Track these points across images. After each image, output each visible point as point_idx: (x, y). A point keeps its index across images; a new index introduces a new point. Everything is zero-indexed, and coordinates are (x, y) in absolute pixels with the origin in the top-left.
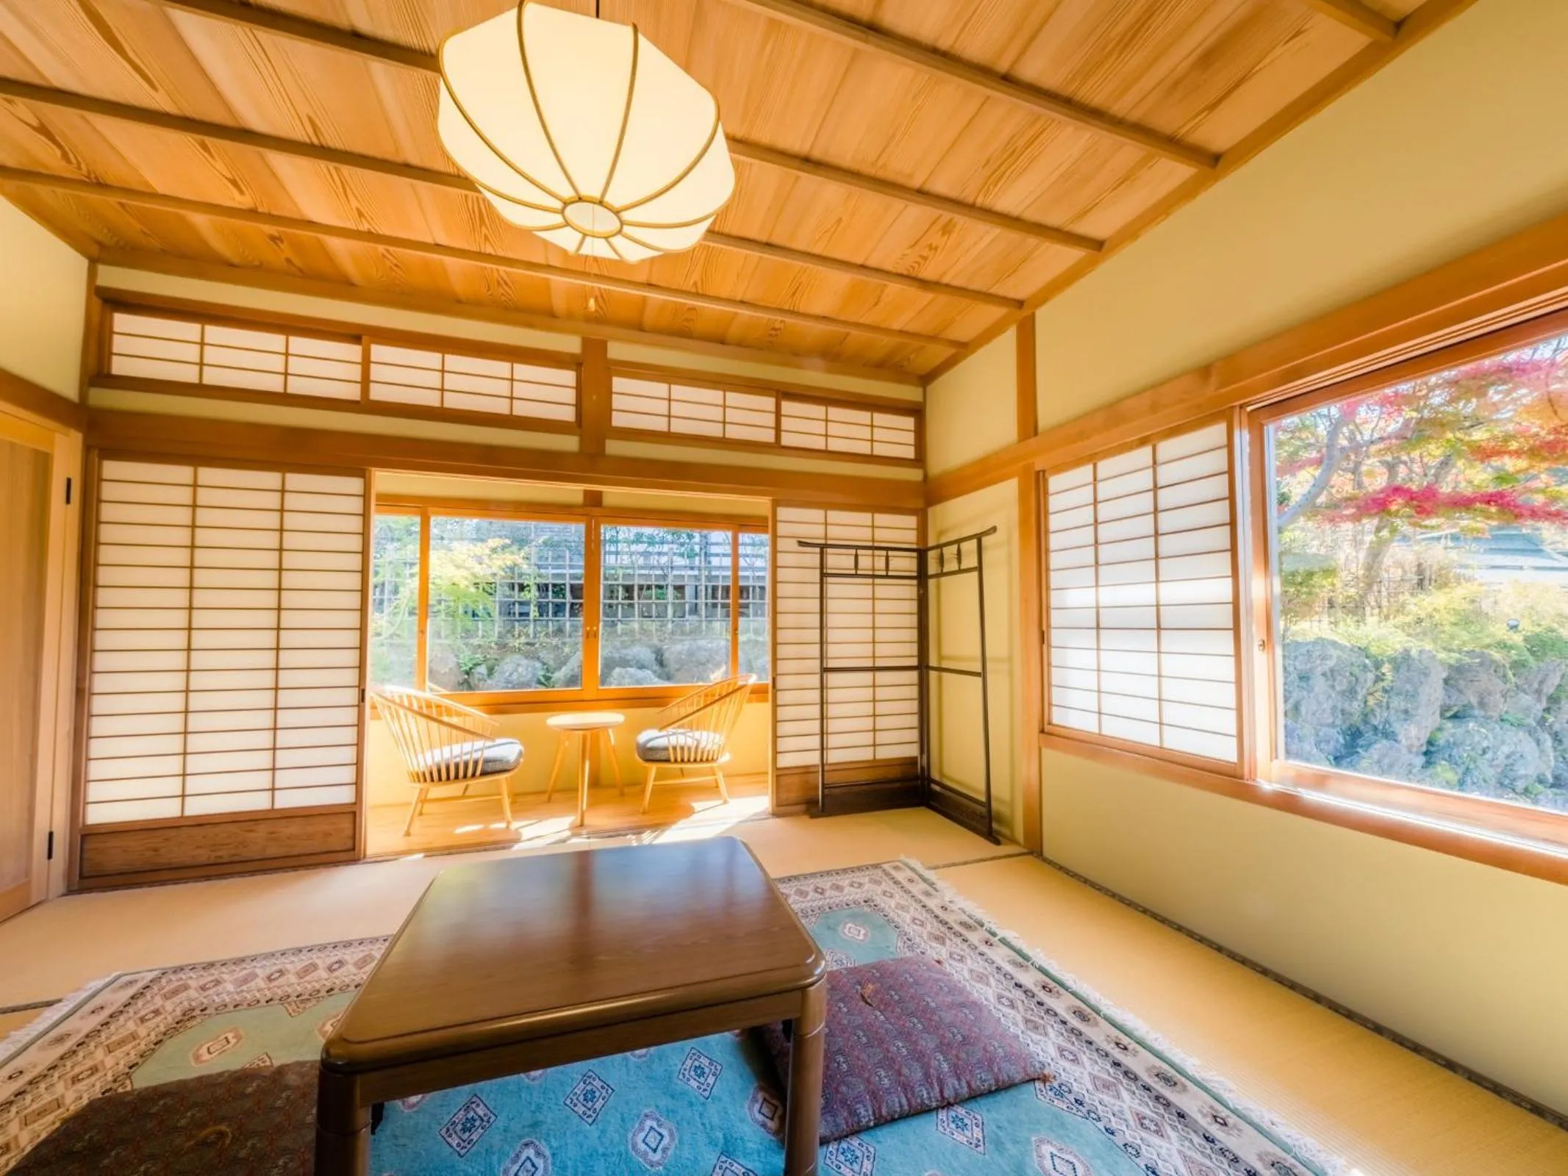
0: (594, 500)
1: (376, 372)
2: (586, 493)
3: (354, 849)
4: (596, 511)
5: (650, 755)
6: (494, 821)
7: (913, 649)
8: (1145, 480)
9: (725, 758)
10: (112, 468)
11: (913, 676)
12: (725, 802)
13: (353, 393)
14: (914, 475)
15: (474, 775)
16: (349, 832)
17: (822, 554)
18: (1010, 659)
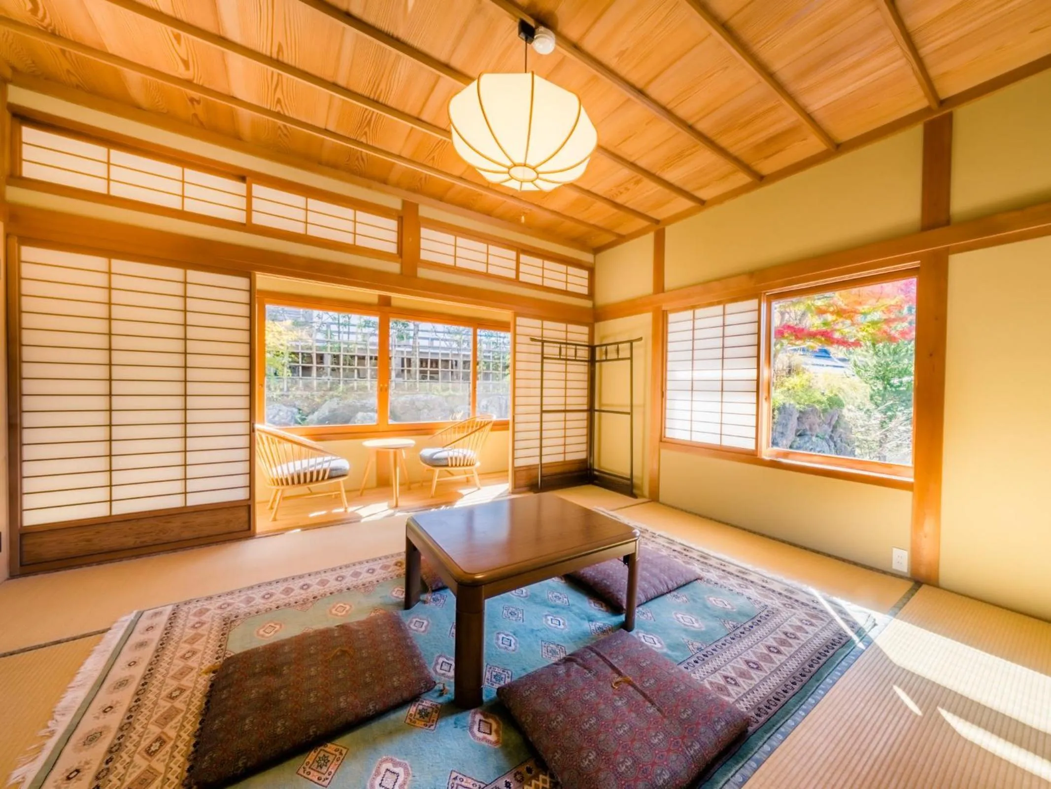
0: (385, 302)
1: (256, 204)
2: (380, 297)
3: (249, 529)
4: (387, 309)
5: (434, 463)
6: (335, 508)
7: (585, 400)
8: (719, 321)
9: (478, 464)
10: (28, 253)
11: (584, 415)
12: (479, 489)
13: (241, 217)
14: (587, 304)
15: (323, 479)
16: (246, 519)
17: (543, 346)
18: (644, 405)
